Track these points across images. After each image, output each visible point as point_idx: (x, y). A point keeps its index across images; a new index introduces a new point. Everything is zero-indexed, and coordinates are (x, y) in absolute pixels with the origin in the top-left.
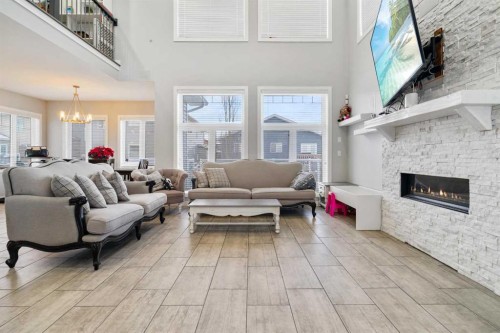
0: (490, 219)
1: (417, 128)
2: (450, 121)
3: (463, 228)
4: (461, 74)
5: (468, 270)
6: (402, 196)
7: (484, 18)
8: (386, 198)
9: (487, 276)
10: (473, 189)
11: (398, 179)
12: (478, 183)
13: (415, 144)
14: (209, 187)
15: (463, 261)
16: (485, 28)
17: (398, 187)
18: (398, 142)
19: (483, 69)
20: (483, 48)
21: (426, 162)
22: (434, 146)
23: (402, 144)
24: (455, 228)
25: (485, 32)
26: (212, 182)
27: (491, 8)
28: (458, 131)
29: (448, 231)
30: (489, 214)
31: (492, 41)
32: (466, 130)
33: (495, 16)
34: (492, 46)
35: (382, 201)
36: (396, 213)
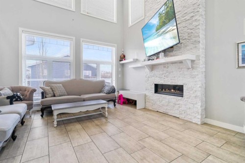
0: (191, 98)
1: (162, 66)
2: (176, 64)
3: (181, 102)
4: (180, 48)
5: (183, 116)
6: (155, 93)
7: (189, 31)
8: (147, 94)
9: (190, 117)
10: (185, 88)
11: (153, 86)
12: (187, 86)
13: (161, 73)
14: (54, 96)
15: (181, 114)
16: (189, 34)
17: (154, 89)
18: (153, 72)
19: (188, 48)
20: (188, 40)
21: (166, 79)
22: (170, 73)
23: (155, 72)
24: (178, 103)
25: (189, 35)
26: (57, 93)
27: (191, 28)
28: (179, 68)
29: (175, 104)
30: (190, 96)
31: (191, 39)
32: (182, 68)
33: (192, 31)
34: (192, 41)
35: (145, 96)
36: (153, 100)
